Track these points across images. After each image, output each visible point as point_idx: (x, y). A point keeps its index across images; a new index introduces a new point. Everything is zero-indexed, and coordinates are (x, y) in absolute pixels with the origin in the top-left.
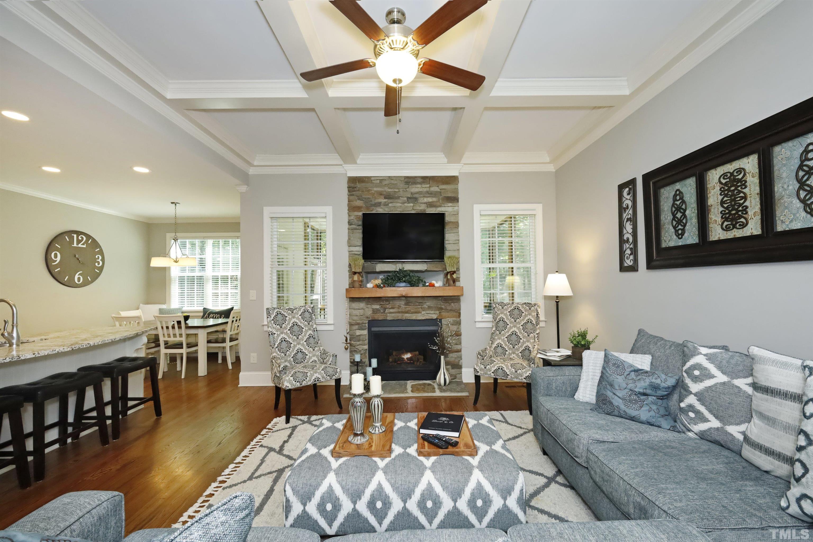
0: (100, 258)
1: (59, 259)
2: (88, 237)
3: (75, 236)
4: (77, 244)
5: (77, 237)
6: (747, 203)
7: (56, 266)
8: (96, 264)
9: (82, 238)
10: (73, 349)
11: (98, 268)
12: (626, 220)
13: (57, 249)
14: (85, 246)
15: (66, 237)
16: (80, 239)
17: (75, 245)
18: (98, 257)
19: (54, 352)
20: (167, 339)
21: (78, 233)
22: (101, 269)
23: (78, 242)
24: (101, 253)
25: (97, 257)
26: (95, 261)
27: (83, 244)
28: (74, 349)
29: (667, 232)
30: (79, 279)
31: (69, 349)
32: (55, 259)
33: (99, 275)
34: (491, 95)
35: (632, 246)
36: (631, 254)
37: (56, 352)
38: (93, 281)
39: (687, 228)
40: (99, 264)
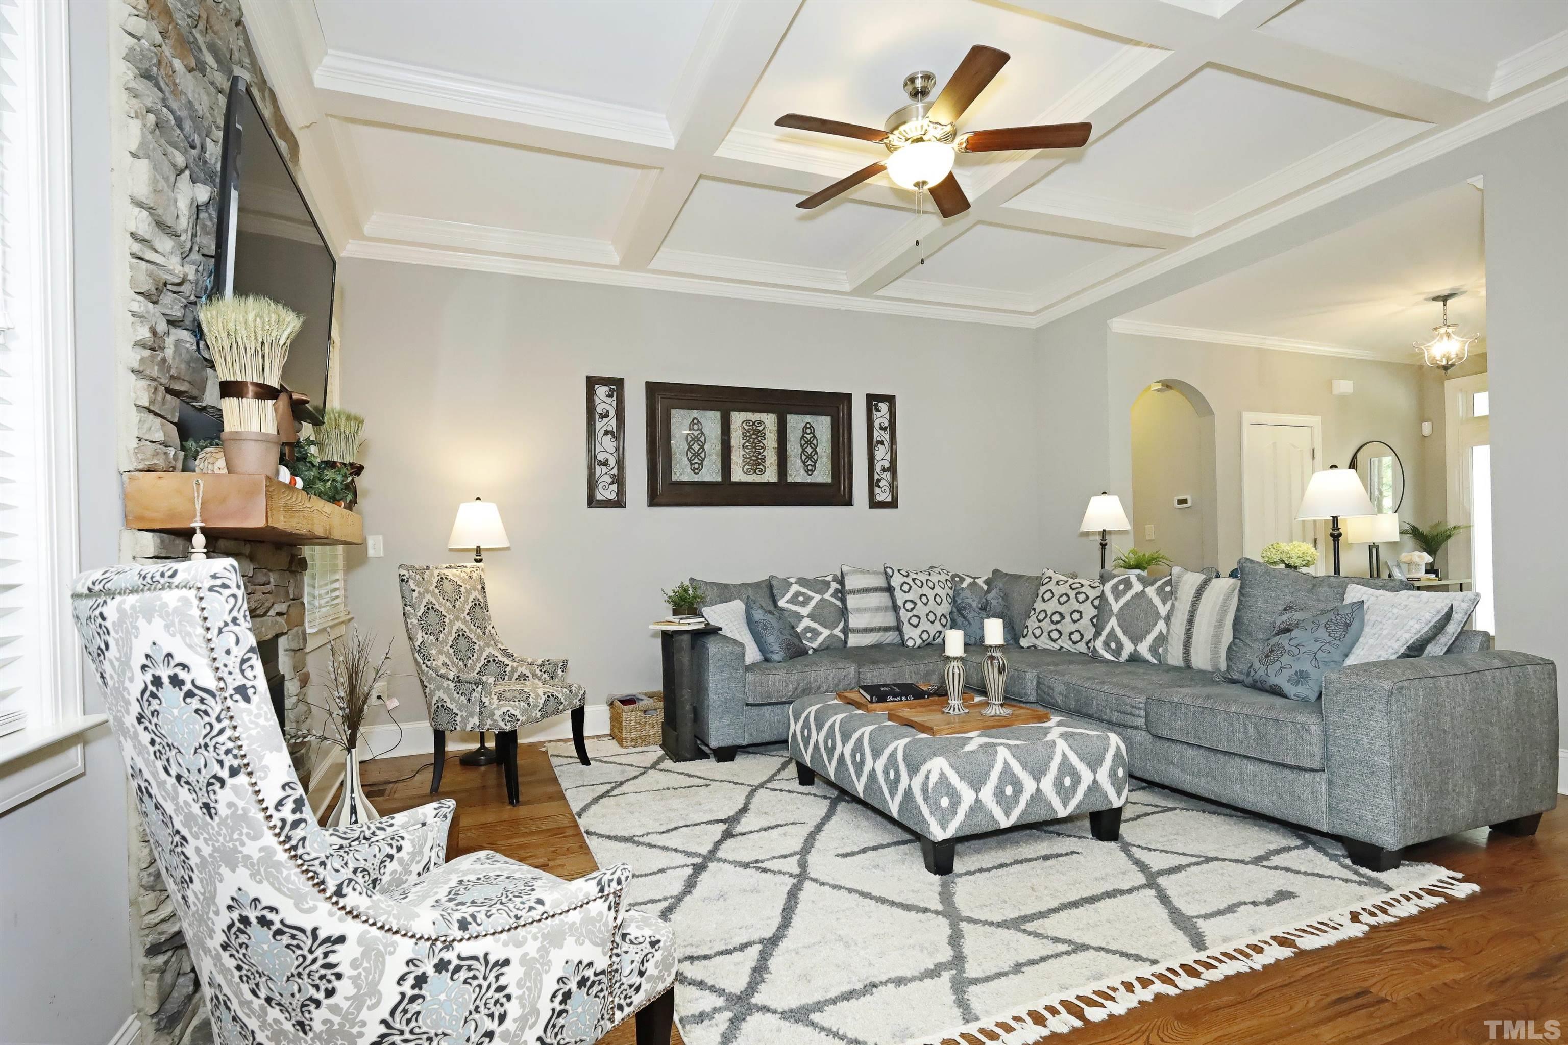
6: (765, 454)
12: (602, 432)
29: (678, 462)
34: (717, 154)
35: (615, 471)
36: (612, 483)
39: (705, 463)
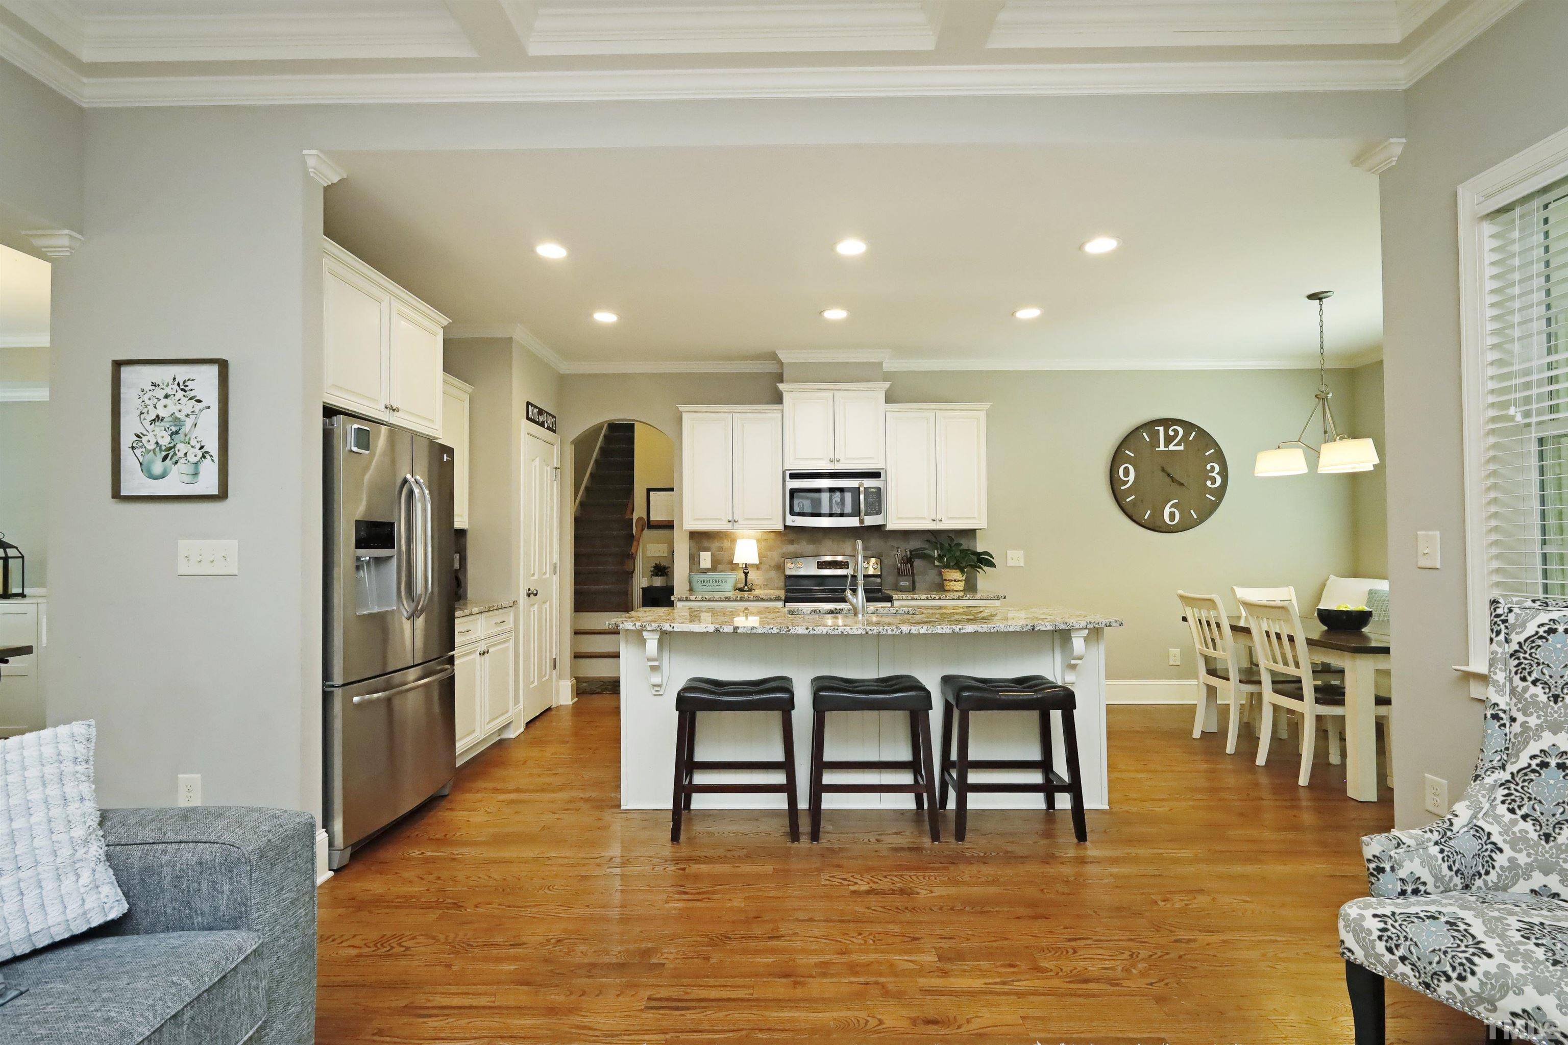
0: (1217, 468)
1: (1132, 478)
2: (1189, 426)
3: (1161, 429)
4: (1167, 444)
5: (1166, 432)
7: (1129, 491)
8: (1209, 483)
9: (1176, 431)
10: (867, 633)
11: (1212, 491)
13: (1129, 460)
14: (1181, 448)
15: (1144, 434)
16: (1171, 433)
17: (1162, 448)
18: (1213, 468)
19: (836, 632)
20: (1280, 668)
21: (1167, 423)
22: (1221, 492)
23: (1169, 440)
24: (1220, 457)
25: (1208, 467)
26: (1206, 475)
27: (1178, 444)
28: (870, 632)
30: (1172, 515)
31: (859, 632)
32: (1125, 479)
33: (1215, 506)
37: (839, 632)
38: (1201, 520)
40: (1214, 482)
